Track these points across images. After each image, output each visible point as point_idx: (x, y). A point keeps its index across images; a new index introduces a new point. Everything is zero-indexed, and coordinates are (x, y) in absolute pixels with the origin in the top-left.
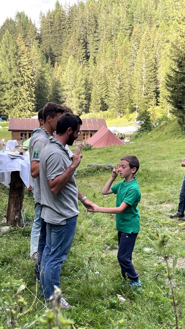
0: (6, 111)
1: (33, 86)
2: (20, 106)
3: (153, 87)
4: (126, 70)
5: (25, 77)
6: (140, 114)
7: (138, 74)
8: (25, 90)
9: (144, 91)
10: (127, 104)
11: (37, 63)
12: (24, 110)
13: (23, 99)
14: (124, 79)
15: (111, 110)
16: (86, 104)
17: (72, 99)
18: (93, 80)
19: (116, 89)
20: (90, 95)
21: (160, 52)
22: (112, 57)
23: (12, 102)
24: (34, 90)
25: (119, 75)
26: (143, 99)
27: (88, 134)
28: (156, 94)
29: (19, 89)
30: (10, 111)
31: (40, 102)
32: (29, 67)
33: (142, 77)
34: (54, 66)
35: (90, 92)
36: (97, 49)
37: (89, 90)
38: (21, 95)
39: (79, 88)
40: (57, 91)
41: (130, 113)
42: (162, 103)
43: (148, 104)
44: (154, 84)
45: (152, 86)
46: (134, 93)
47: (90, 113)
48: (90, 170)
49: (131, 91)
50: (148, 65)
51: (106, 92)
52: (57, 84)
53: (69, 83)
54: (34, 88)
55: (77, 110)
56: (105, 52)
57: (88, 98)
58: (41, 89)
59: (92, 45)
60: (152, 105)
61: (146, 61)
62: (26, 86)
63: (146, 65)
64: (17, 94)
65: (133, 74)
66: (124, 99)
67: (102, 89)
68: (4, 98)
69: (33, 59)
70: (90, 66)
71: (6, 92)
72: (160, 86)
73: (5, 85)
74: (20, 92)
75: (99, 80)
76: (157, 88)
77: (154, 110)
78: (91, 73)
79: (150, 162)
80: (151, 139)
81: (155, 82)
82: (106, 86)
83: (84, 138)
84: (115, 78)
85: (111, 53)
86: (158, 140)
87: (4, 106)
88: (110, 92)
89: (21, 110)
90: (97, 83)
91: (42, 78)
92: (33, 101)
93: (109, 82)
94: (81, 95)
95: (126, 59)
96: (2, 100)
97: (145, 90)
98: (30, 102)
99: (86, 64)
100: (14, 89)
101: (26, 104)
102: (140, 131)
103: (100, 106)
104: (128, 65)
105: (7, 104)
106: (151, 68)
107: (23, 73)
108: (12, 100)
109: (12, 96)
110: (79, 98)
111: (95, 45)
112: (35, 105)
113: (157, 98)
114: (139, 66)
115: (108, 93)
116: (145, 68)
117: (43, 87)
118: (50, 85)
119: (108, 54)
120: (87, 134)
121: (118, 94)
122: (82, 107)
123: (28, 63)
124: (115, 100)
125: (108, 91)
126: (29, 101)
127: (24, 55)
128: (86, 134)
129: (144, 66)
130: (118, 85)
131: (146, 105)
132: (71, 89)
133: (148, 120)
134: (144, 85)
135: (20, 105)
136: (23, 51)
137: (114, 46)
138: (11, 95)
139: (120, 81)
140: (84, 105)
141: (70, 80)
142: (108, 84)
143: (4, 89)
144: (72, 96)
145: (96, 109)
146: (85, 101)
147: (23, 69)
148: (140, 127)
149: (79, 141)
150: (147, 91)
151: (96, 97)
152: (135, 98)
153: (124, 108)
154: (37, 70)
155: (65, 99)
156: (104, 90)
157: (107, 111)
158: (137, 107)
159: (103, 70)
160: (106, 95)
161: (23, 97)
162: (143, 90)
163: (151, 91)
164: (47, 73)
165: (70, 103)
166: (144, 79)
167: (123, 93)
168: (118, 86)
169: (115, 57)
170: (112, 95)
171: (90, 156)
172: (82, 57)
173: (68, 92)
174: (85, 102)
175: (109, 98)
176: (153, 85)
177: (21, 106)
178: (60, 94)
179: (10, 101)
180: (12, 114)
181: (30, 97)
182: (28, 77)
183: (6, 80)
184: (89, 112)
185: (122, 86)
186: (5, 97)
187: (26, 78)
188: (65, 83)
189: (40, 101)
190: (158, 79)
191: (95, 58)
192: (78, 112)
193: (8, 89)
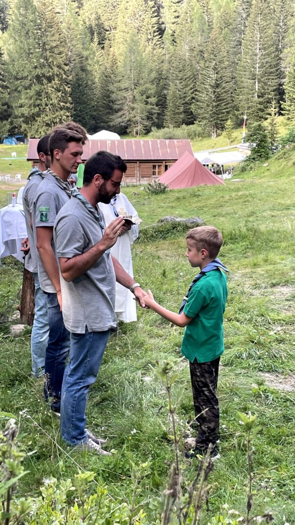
0: (24, 126)
1: (68, 83)
2: (47, 118)
3: (273, 83)
4: (228, 52)
5: (54, 68)
6: (249, 131)
7: (248, 61)
8: (54, 90)
9: (257, 90)
10: (228, 112)
11: (74, 42)
12: (53, 125)
13: (51, 104)
14: (224, 70)
15: (201, 123)
16: (158, 113)
17: (135, 105)
18: (171, 71)
19: (210, 86)
20: (166, 98)
21: (285, 21)
22: (203, 31)
23: (32, 111)
24: (69, 89)
25: (214, 62)
26: (255, 104)
27: (161, 165)
28: (278, 94)
29: (45, 88)
30: (30, 126)
31: (80, 111)
32: (61, 49)
33: (255, 66)
34: (103, 48)
35: (165, 92)
36: (178, 17)
37: (164, 88)
38: (48, 97)
39: (147, 85)
40: (108, 90)
41: (233, 128)
42: (289, 110)
43: (266, 112)
44: (276, 77)
45: (272, 81)
46: (241, 94)
47: (166, 129)
48: (161, 229)
49: (236, 90)
50: (265, 44)
51: (193, 93)
52: (109, 79)
53: (129, 78)
54: (70, 86)
55: (143, 124)
56: (192, 22)
57: (162, 103)
58: (81, 88)
59: (169, 9)
60: (270, 115)
61: (261, 38)
62: (56, 83)
63: (261, 44)
64: (41, 98)
65: (238, 60)
66: (223, 104)
67: (187, 86)
68: (19, 105)
69: (67, 37)
70: (165, 46)
71: (22, 93)
72: (286, 80)
73: (21, 81)
74: (47, 93)
75: (181, 71)
76: (281, 85)
77: (274, 123)
78: (167, 59)
79: (265, 214)
80: (267, 173)
81: (276, 74)
82: (193, 81)
83: (154, 173)
84: (208, 67)
85: (201, 25)
86: (279, 174)
87: (20, 118)
88: (199, 91)
89: (48, 125)
90: (177, 76)
91: (83, 69)
92: (68, 109)
93: (198, 74)
94: (151, 97)
95: (227, 33)
96: (16, 107)
97: (259, 89)
98: (64, 111)
99: (158, 43)
100: (37, 89)
101: (57, 113)
102: (251, 159)
103: (182, 116)
104: (230, 44)
105: (25, 115)
106: (270, 49)
107: (51, 60)
108: (33, 108)
109: (32, 101)
110: (147, 103)
111: (174, 10)
112: (72, 116)
113: (281, 102)
114: (249, 47)
115: (196, 95)
116: (259, 50)
117: (86, 84)
118: (97, 80)
119: (196, 26)
120: (159, 166)
121: (213, 96)
122: (152, 118)
123: (59, 43)
124: (208, 106)
125: (196, 91)
126: (61, 109)
127: (53, 29)
128: (157, 166)
129: (258, 46)
130: (212, 80)
131: (261, 114)
132: (133, 88)
133: (263, 141)
134: (259, 79)
135: (47, 116)
136: (51, 23)
137: (207, 12)
138: (31, 98)
139: (217, 73)
140: (156, 115)
141: (131, 72)
142: (197, 77)
143: (19, 89)
144: (135, 100)
145: (176, 122)
146: (157, 108)
147: (52, 54)
148: (249, 153)
149: (145, 178)
150: (263, 91)
151: (176, 101)
152: (242, 103)
153: (223, 120)
154: (74, 54)
155: (123, 104)
156: (189, 88)
157: (194, 125)
158: (245, 117)
159: (187, 54)
160: (193, 98)
161: (51, 102)
162: (257, 88)
163: (270, 90)
164: (91, 59)
165: (131, 112)
166: (258, 69)
167: (222, 93)
168: (214, 82)
169: (208, 31)
170: (203, 96)
171: (165, 203)
172: (152, 30)
173: (127, 92)
174: (156, 110)
175: (198, 103)
176: (273, 79)
177: (49, 117)
178: (113, 96)
179: (29, 110)
180: (33, 132)
181: (64, 102)
182: (59, 67)
183: (22, 72)
184: (164, 127)
185: (221, 81)
186: (20, 101)
187: (56, 69)
188: (123, 77)
189: (80, 109)
190: (282, 69)
191: (175, 32)
192: (145, 127)
193: (26, 89)
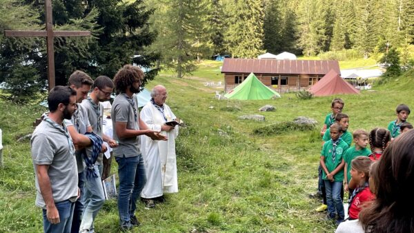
0: (230, 48)
1: (262, 20)
2: (246, 43)
7: (394, 3)
8: (251, 24)
9: (400, 25)
10: (377, 41)
12: (250, 48)
15: (356, 48)
16: (326, 40)
17: (310, 35)
18: (337, 11)
19: (363, 22)
20: (332, 30)
23: (236, 39)
24: (263, 23)
26: (398, 35)
29: (245, 23)
30: (234, 48)
31: (270, 39)
33: (399, 7)
35: (332, 25)
37: (332, 23)
38: (247, 29)
39: (318, 21)
40: (291, 25)
41: (379, 52)
46: (387, 27)
47: (330, 52)
51: (352, 26)
52: (292, 17)
53: (306, 16)
55: (314, 48)
57: (329, 33)
58: (271, 22)
62: (253, 19)
64: (242, 29)
66: (374, 34)
67: (348, 21)
68: (227, 34)
71: (230, 26)
73: (229, 18)
74: (247, 26)
75: (344, 11)
78: (335, 2)
82: (353, 18)
83: (310, 84)
86: (405, 88)
87: (228, 43)
88: (356, 25)
89: (246, 48)
90: (342, 14)
91: (274, 10)
92: (260, 37)
94: (321, 29)
96: (225, 36)
100: (240, 23)
101: (253, 40)
102: (385, 76)
103: (344, 42)
105: (231, 41)
107: (250, 4)
108: (236, 36)
109: (236, 32)
110: (318, 33)
112: (263, 42)
117: (275, 20)
118: (283, 17)
120: (314, 79)
121: (366, 29)
122: (321, 44)
124: (362, 35)
125: (354, 24)
126: (256, 37)
128: (312, 79)
132: (308, 22)
134: (401, 17)
138: (236, 30)
139: (369, 12)
140: (324, 42)
141: (307, 12)
143: (228, 23)
144: (309, 31)
145: (338, 47)
146: (325, 36)
148: (385, 70)
149: (303, 88)
150: (404, 25)
151: (340, 32)
152: (388, 34)
153: (373, 46)
155: (301, 34)
156: (350, 23)
157: (351, 49)
158: (388, 44)
160: (352, 30)
161: (249, 33)
162: (399, 23)
163: (410, 25)
164: (280, 3)
165: (306, 39)
166: (400, 10)
167: (373, 27)
168: (367, 18)
170: (359, 29)
171: (307, 106)
173: (304, 26)
174: (325, 38)
178: (294, 28)
179: (234, 38)
180: (236, 53)
181: (258, 33)
182: (256, 9)
183: (231, 12)
184: (328, 50)
185: (372, 18)
186: (228, 32)
187: (254, 10)
188: (302, 15)
189: (270, 37)
192: (315, 50)
193: (232, 23)
